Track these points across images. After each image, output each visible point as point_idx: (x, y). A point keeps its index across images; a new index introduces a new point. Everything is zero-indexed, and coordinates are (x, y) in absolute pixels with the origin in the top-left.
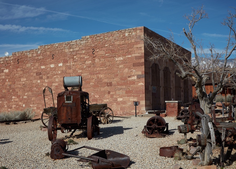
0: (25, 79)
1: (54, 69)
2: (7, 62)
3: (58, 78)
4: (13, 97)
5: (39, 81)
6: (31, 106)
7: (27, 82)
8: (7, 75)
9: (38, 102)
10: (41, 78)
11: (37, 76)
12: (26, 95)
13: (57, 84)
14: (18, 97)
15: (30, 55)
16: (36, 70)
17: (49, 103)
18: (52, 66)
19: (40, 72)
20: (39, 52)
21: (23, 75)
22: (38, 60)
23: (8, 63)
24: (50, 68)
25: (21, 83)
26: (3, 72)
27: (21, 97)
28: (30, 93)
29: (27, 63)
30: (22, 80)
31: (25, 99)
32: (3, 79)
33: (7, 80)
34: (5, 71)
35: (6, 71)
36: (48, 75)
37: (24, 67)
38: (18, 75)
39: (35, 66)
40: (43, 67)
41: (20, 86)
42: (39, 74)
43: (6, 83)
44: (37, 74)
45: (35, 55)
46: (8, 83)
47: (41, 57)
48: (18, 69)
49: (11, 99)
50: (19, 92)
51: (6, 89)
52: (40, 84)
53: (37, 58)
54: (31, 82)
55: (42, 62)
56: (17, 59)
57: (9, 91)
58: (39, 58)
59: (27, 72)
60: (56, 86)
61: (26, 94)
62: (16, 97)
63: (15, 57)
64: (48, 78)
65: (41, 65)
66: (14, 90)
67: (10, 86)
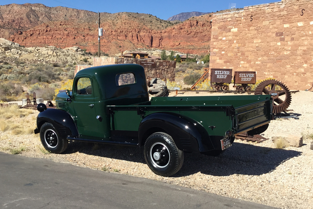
0: (260, 41)
1: (303, 28)
2: (237, 19)
3: (308, 40)
4: (242, 62)
5: (279, 44)
6: (266, 73)
7: (263, 44)
8: (236, 35)
9: (275, 69)
10: (282, 40)
11: (277, 37)
12: (260, 61)
13: (305, 48)
14: (249, 62)
15: (270, 10)
16: (276, 30)
17: (291, 71)
18: (300, 24)
19: (282, 31)
20: (282, 7)
21: (256, 36)
22: (279, 16)
23: (237, 21)
24: (298, 27)
25: (254, 45)
26: (230, 31)
27: (252, 63)
28: (265, 58)
29: (264, 20)
30: (255, 42)
31: (258, 65)
32: (230, 40)
33: (235, 42)
34: (232, 30)
35: (235, 30)
36: (293, 36)
37: (259, 25)
38: (250, 35)
39: (275, 23)
40: (286, 26)
41: (252, 49)
42: (279, 34)
43: (233, 45)
44: (277, 34)
45: (275, 10)
46: (235, 45)
47: (285, 13)
48: (251, 28)
49: (239, 64)
50: (250, 56)
51: (232, 51)
52: (280, 47)
53: (278, 13)
54: (268, 44)
55: (286, 19)
56: (250, 15)
57: (237, 55)
58: (282, 13)
59: (263, 32)
60: (304, 51)
61: (260, 59)
62: (245, 62)
63: (248, 13)
64: (292, 39)
65: (285, 22)
66: (243, 54)
67: (238, 48)
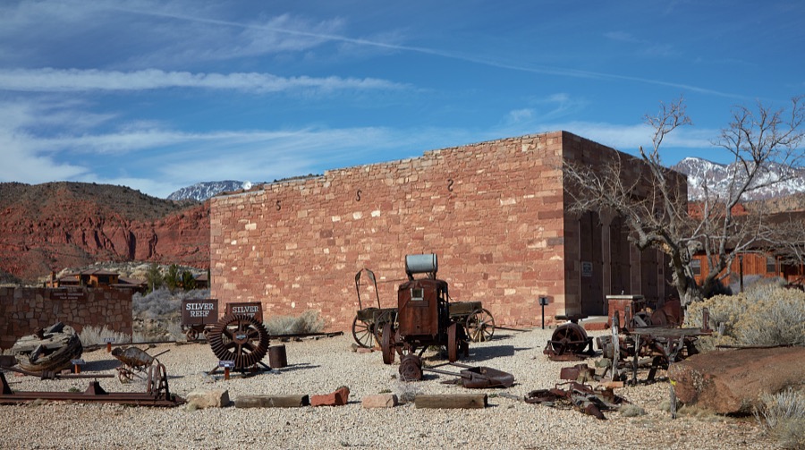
0: (295, 246)
1: (362, 223)
2: (254, 206)
3: (371, 243)
4: (269, 286)
5: (327, 251)
6: (311, 305)
7: (301, 251)
8: (252, 235)
9: (324, 298)
10: (332, 243)
11: (323, 240)
12: (298, 282)
13: (368, 257)
14: (280, 285)
15: (307, 192)
16: (320, 226)
17: (350, 299)
18: (357, 216)
19: (329, 229)
20: (327, 185)
21: (289, 237)
22: (323, 202)
23: (255, 210)
24: (353, 220)
25: (285, 253)
26: (243, 229)
27: (286, 286)
28: (307, 277)
29: (299, 209)
30: (287, 248)
31: (296, 290)
32: (244, 246)
33: (254, 248)
34: (247, 227)
35: (252, 226)
36: (348, 237)
37: (291, 218)
38: (277, 235)
39: (317, 215)
40: (335, 219)
41: (282, 261)
42: (326, 234)
43: (251, 255)
44: (322, 234)
45: (316, 191)
46: (255, 254)
47: (330, 196)
48: (280, 223)
49: (264, 289)
50: (281, 275)
51: (250, 267)
52: (329, 257)
53: (321, 197)
54: (309, 251)
55: (335, 207)
56: (276, 200)
57: (259, 272)
58: (327, 197)
59: (298, 230)
60: (367, 262)
61: (298, 279)
62: (275, 286)
63: (271, 196)
64: (347, 242)
65: (332, 213)
66: (269, 271)
67: (260, 260)
